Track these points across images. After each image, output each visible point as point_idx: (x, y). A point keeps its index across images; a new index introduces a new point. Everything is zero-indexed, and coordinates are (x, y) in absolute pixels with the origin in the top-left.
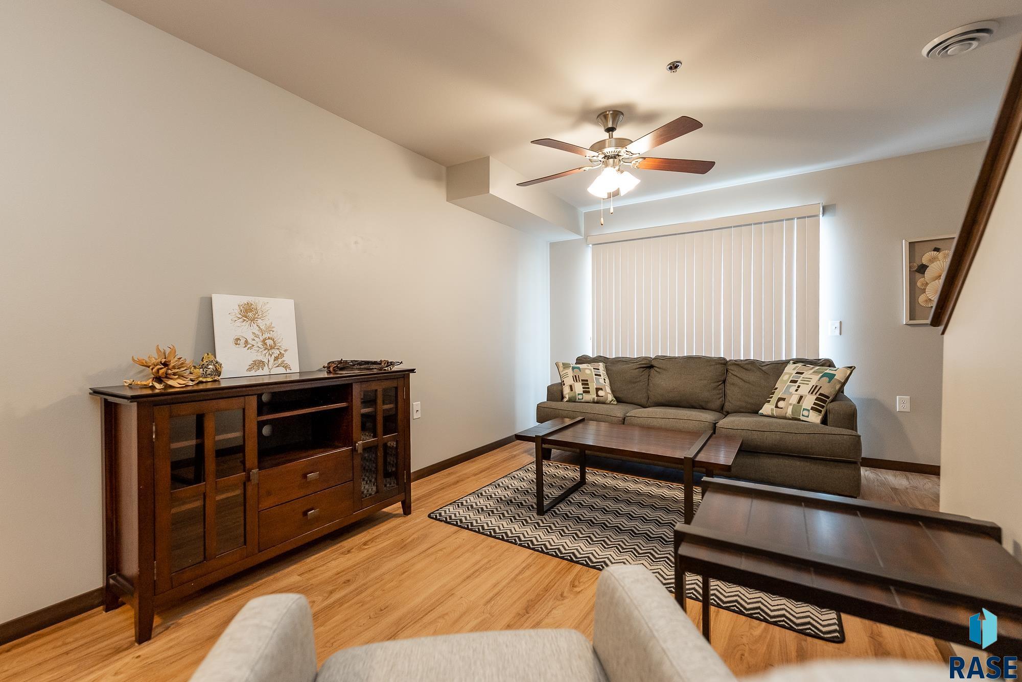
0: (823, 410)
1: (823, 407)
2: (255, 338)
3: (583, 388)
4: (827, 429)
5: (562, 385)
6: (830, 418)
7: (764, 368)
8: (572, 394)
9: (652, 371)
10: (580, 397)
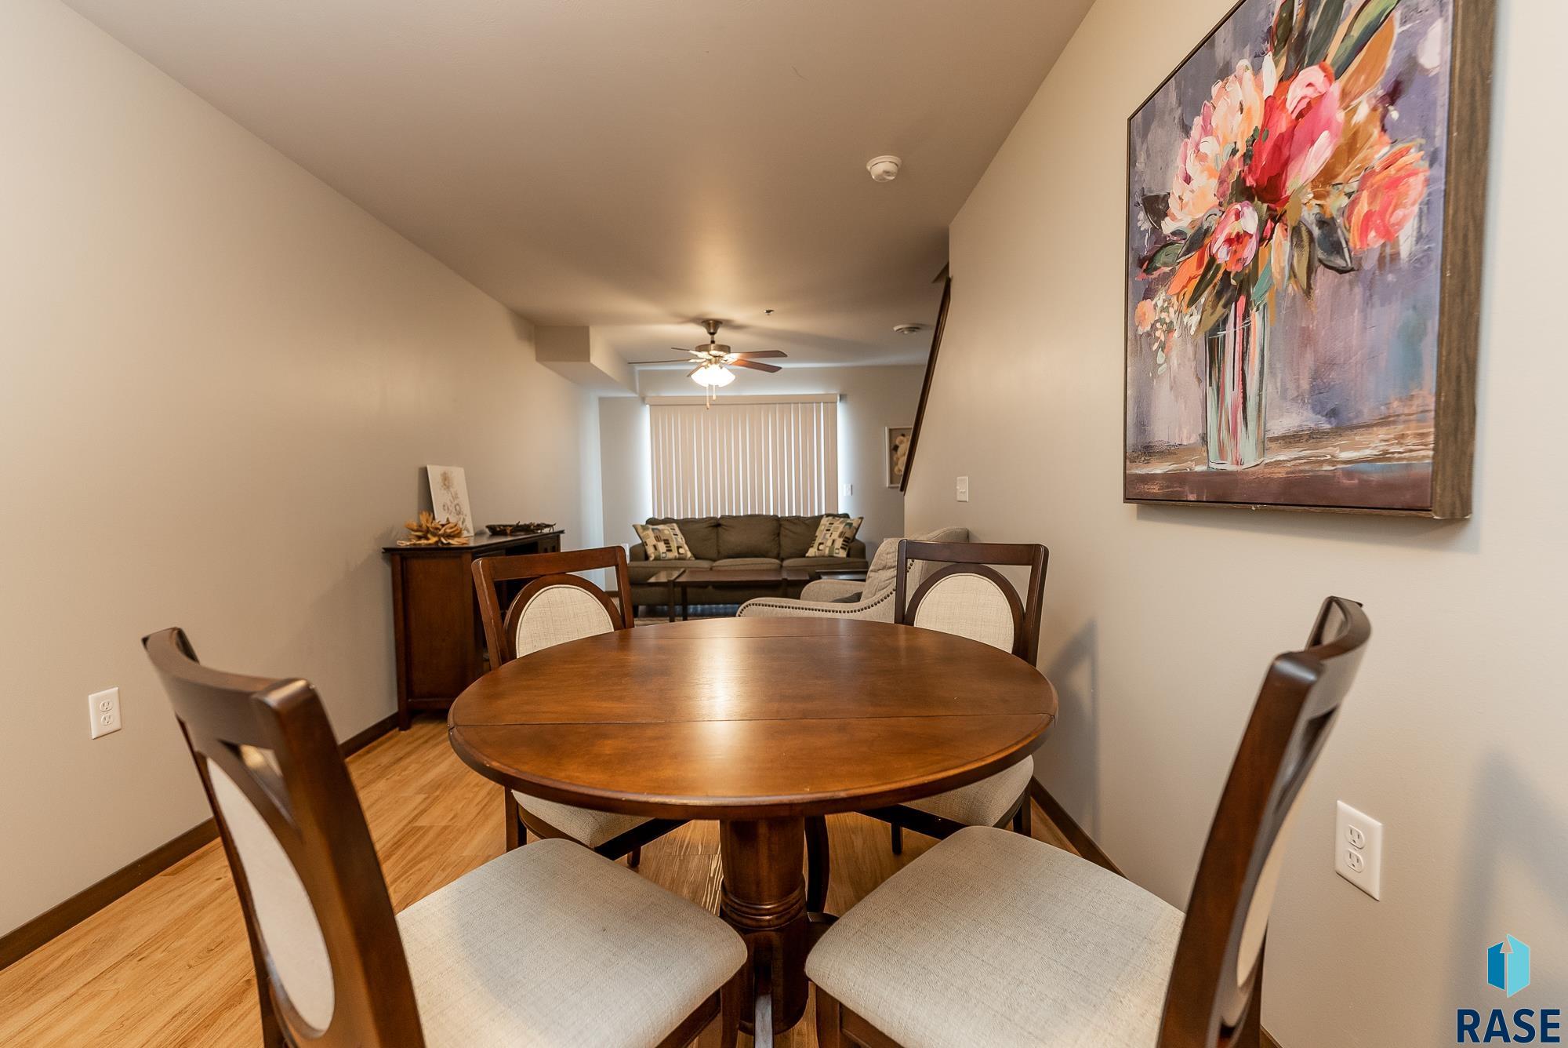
1: (847, 546)
2: (451, 505)
3: (667, 547)
4: (851, 559)
5: (643, 545)
6: (852, 552)
7: (807, 522)
8: (657, 553)
9: (720, 529)
10: (664, 555)
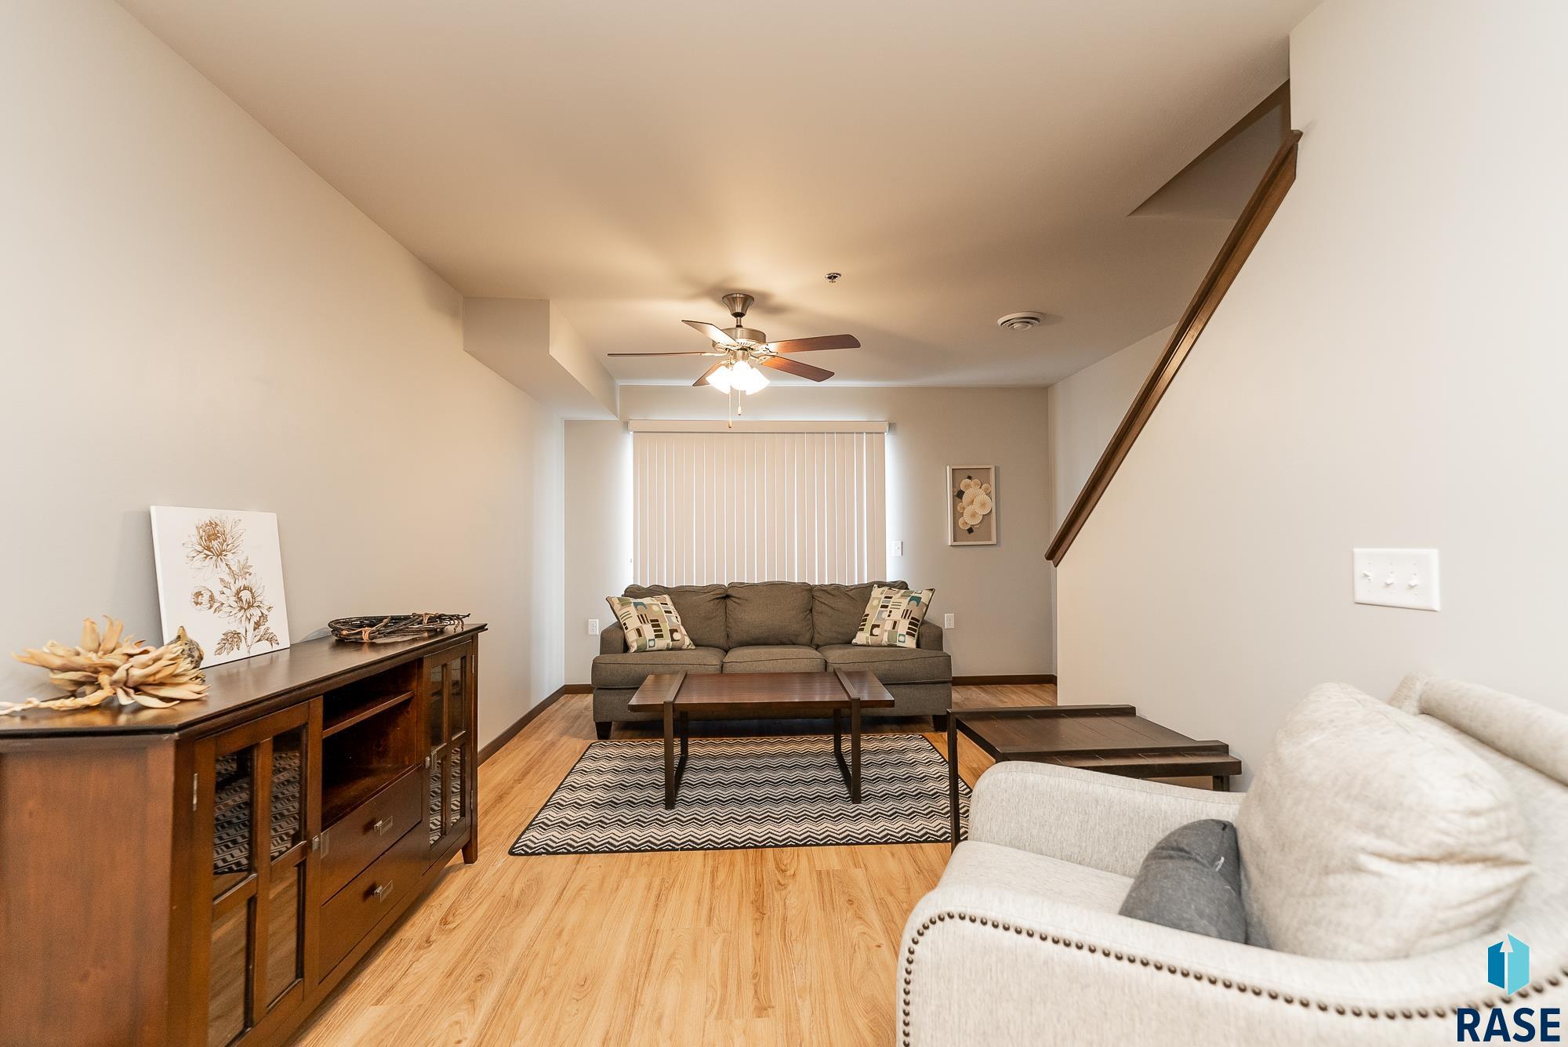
0: (916, 634)
1: (915, 631)
2: (225, 590)
3: (655, 631)
4: (925, 653)
5: (621, 628)
6: (924, 641)
7: (850, 593)
8: (641, 641)
9: (729, 602)
10: (652, 644)
